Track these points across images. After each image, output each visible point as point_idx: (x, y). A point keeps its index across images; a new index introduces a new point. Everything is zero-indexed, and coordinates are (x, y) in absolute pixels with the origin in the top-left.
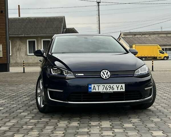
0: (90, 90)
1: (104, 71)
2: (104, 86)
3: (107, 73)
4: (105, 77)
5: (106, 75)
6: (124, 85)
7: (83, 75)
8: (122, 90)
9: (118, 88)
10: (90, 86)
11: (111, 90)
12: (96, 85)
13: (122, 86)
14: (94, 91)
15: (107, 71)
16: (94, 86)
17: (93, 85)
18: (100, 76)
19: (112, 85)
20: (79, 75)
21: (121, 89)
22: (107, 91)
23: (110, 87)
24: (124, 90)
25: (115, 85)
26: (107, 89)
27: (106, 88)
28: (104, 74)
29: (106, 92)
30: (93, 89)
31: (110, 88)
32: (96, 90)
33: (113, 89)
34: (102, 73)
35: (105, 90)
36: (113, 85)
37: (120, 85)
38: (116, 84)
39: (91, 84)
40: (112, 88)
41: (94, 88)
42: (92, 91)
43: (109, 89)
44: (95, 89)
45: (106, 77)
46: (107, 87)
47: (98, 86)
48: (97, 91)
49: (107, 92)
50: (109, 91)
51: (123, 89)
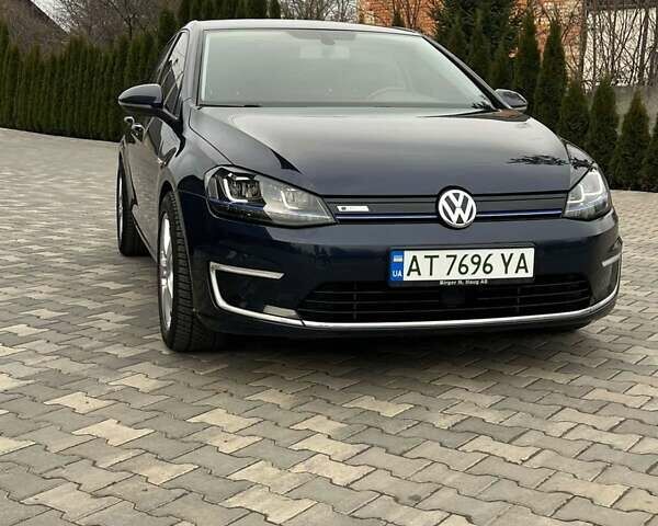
0: (396, 274)
1: (450, 193)
2: (455, 257)
3: (465, 201)
4: (454, 218)
5: (459, 211)
6: (530, 254)
7: (365, 209)
8: (522, 274)
9: (506, 265)
10: (397, 259)
11: (480, 275)
12: (420, 255)
13: (522, 256)
14: (414, 277)
15: (462, 194)
16: (415, 259)
17: (409, 255)
18: (437, 213)
19: (483, 253)
20: (349, 209)
21: (519, 267)
22: (464, 277)
23: (476, 260)
24: (530, 274)
25: (497, 253)
26: (463, 269)
27: (461, 265)
28: (453, 208)
29: (460, 282)
30: (411, 270)
31: (479, 263)
32: (419, 274)
33: (488, 269)
34: (442, 202)
35: (455, 275)
36: (490, 251)
37: (517, 253)
38: (502, 251)
39: (401, 251)
40: (485, 265)
41: (414, 267)
42: (406, 278)
43: (472, 268)
44: (418, 270)
45: (460, 220)
46: (467, 261)
47: (431, 257)
48: (425, 276)
49: (464, 281)
50: (473, 277)
51: (525, 267)
